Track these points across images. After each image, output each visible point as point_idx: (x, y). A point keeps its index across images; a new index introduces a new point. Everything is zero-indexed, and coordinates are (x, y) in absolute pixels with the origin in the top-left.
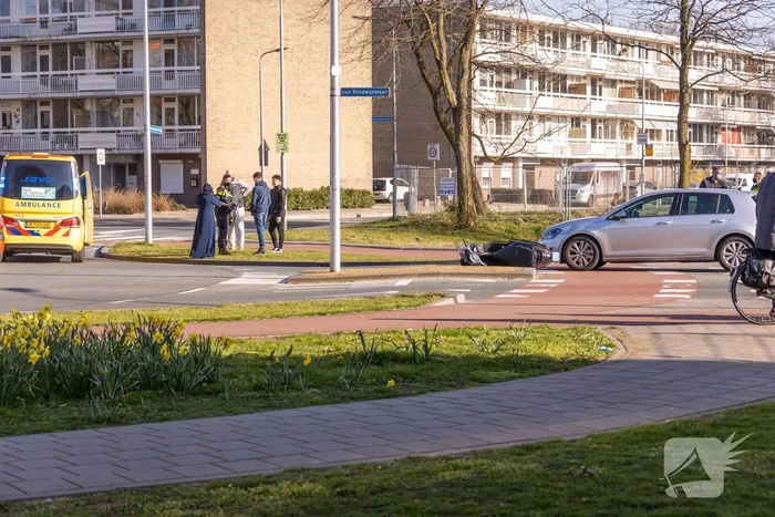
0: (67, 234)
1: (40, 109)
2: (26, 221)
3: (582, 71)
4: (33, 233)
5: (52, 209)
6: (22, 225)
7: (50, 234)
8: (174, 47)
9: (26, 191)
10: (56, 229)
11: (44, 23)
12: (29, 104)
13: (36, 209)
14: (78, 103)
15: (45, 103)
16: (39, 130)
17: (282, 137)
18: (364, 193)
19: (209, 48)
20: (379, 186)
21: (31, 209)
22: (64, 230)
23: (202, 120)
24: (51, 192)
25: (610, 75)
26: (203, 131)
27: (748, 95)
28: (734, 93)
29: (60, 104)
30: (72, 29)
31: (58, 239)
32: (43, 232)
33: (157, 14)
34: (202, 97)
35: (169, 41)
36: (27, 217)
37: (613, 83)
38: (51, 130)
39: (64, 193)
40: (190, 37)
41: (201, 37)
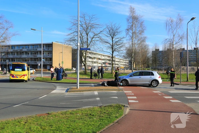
0: (24, 77)
1: (33, 59)
2: (16, 75)
3: (93, 57)
4: (17, 77)
5: (21, 73)
6: (15, 76)
7: (20, 77)
8: (49, 52)
9: (16, 69)
10: (22, 76)
11: (33, 49)
12: (31, 58)
13: (18, 73)
14: (37, 58)
15: (33, 58)
16: (32, 62)
17: (62, 62)
18: (71, 69)
19: (53, 52)
20: (72, 68)
21: (17, 73)
22: (23, 77)
23: (52, 61)
24: (21, 70)
25: (96, 57)
26: (52, 62)
27: (108, 60)
28: (107, 59)
29: (35, 59)
30: (37, 50)
31: (22, 78)
32: (19, 77)
33: (47, 48)
34: (52, 58)
35: (48, 51)
36: (16, 74)
37: (96, 58)
38: (34, 62)
39: (24, 70)
40: (51, 51)
41: (52, 51)
